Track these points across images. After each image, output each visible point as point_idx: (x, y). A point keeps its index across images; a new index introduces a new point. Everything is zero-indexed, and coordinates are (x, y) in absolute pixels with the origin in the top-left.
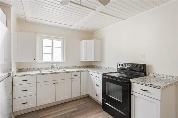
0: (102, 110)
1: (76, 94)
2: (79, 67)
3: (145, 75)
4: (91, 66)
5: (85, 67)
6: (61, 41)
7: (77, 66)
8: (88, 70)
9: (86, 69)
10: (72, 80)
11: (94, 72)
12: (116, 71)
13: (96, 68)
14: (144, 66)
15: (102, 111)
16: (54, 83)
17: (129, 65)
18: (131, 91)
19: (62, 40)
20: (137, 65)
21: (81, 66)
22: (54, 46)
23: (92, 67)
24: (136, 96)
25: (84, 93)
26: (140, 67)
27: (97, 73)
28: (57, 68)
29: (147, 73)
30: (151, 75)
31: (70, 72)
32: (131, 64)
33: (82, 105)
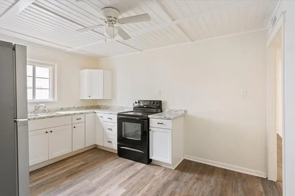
0: (118, 156)
1: (79, 146)
2: (79, 108)
3: (161, 111)
4: (95, 106)
5: (87, 108)
6: (48, 69)
7: (76, 106)
8: (95, 111)
9: (92, 111)
10: (73, 126)
11: (105, 112)
12: (132, 110)
13: (103, 108)
14: (160, 102)
15: (117, 158)
16: (47, 132)
17: (146, 102)
18: (149, 126)
19: (51, 68)
20: (154, 102)
21: (81, 107)
22: (37, 75)
23: (98, 107)
24: (153, 131)
25: (90, 143)
26: (157, 104)
27: (110, 114)
28: (44, 111)
29: (163, 109)
30: (166, 110)
31: (70, 115)
32: (148, 101)
33: (90, 157)
